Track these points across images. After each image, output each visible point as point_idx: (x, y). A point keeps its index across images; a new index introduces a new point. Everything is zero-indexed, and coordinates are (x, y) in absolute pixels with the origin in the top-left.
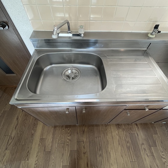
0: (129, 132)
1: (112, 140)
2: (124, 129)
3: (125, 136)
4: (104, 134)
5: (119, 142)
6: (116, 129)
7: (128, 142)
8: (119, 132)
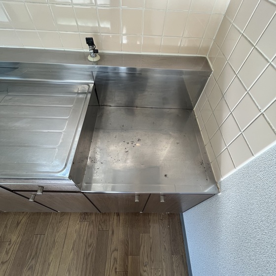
0: (100, 227)
1: (64, 240)
2: (92, 222)
3: (89, 235)
4: (54, 229)
5: (74, 244)
6: (78, 222)
7: (90, 246)
8: (82, 226)
